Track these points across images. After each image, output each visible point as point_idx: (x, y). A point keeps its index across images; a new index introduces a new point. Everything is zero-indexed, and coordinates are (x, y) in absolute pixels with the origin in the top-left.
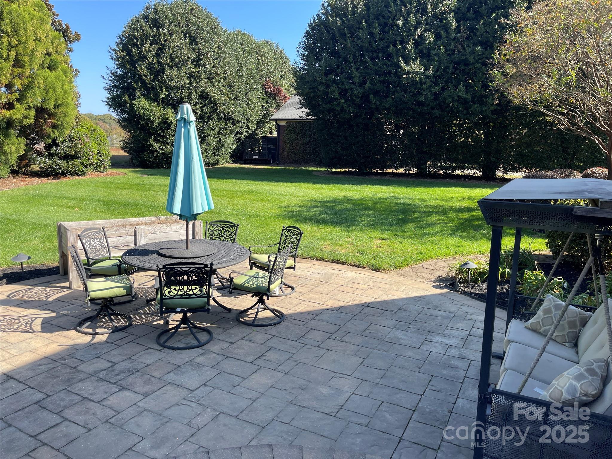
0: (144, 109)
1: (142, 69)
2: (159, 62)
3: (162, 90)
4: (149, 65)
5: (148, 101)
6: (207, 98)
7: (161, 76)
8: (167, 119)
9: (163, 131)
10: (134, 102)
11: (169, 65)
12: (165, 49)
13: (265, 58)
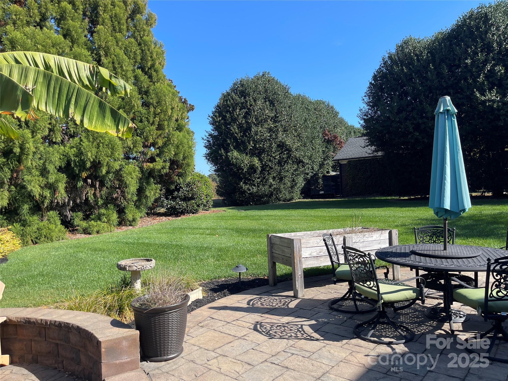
0: (237, 159)
1: (234, 129)
2: (247, 122)
3: (249, 143)
4: (239, 125)
5: (239, 153)
6: (284, 146)
7: (248, 132)
8: (254, 165)
9: (250, 176)
10: (229, 154)
11: (254, 124)
12: (251, 112)
13: (321, 113)
